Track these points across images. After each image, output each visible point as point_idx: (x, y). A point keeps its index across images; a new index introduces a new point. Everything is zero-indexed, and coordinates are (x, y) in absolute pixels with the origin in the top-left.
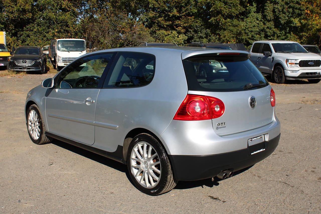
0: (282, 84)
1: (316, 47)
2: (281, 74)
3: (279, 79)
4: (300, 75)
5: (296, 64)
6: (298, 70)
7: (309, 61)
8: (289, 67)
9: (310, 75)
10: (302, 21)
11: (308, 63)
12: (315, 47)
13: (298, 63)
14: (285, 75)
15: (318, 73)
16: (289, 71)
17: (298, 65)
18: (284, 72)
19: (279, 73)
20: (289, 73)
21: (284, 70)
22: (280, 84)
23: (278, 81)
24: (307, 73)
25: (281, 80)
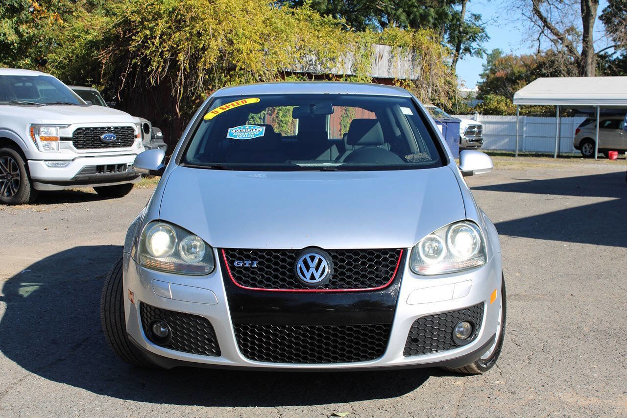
0: (21, 204)
1: (94, 92)
2: (18, 172)
3: (9, 191)
4: (80, 173)
5: (62, 139)
6: (73, 160)
7: (103, 130)
8: (43, 150)
9: (108, 173)
10: (23, 28)
11: (100, 138)
12: (90, 91)
13: (71, 135)
14: (32, 175)
15: (129, 166)
16: (42, 162)
17: (71, 143)
18: (27, 166)
19: (8, 170)
20: (43, 171)
21: (26, 160)
22: (17, 206)
23: (8, 196)
24: (100, 168)
25: (17, 194)
